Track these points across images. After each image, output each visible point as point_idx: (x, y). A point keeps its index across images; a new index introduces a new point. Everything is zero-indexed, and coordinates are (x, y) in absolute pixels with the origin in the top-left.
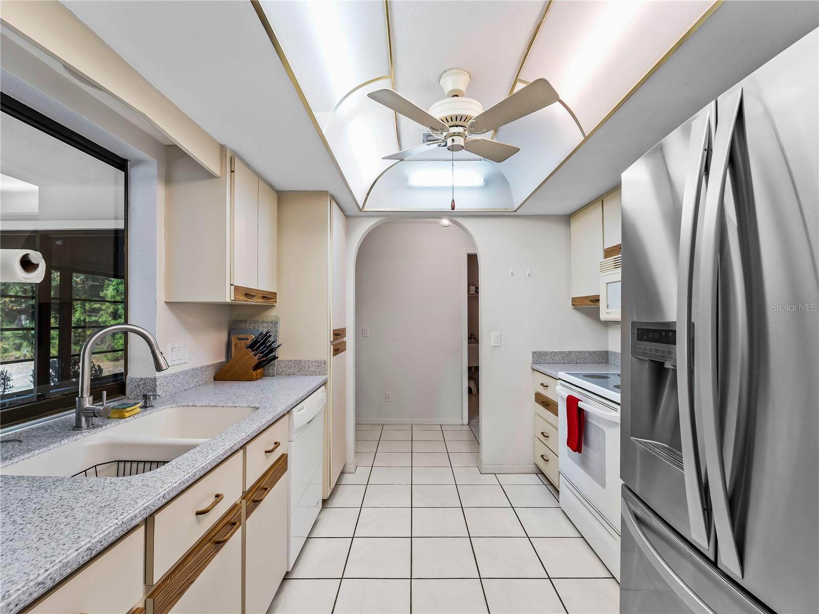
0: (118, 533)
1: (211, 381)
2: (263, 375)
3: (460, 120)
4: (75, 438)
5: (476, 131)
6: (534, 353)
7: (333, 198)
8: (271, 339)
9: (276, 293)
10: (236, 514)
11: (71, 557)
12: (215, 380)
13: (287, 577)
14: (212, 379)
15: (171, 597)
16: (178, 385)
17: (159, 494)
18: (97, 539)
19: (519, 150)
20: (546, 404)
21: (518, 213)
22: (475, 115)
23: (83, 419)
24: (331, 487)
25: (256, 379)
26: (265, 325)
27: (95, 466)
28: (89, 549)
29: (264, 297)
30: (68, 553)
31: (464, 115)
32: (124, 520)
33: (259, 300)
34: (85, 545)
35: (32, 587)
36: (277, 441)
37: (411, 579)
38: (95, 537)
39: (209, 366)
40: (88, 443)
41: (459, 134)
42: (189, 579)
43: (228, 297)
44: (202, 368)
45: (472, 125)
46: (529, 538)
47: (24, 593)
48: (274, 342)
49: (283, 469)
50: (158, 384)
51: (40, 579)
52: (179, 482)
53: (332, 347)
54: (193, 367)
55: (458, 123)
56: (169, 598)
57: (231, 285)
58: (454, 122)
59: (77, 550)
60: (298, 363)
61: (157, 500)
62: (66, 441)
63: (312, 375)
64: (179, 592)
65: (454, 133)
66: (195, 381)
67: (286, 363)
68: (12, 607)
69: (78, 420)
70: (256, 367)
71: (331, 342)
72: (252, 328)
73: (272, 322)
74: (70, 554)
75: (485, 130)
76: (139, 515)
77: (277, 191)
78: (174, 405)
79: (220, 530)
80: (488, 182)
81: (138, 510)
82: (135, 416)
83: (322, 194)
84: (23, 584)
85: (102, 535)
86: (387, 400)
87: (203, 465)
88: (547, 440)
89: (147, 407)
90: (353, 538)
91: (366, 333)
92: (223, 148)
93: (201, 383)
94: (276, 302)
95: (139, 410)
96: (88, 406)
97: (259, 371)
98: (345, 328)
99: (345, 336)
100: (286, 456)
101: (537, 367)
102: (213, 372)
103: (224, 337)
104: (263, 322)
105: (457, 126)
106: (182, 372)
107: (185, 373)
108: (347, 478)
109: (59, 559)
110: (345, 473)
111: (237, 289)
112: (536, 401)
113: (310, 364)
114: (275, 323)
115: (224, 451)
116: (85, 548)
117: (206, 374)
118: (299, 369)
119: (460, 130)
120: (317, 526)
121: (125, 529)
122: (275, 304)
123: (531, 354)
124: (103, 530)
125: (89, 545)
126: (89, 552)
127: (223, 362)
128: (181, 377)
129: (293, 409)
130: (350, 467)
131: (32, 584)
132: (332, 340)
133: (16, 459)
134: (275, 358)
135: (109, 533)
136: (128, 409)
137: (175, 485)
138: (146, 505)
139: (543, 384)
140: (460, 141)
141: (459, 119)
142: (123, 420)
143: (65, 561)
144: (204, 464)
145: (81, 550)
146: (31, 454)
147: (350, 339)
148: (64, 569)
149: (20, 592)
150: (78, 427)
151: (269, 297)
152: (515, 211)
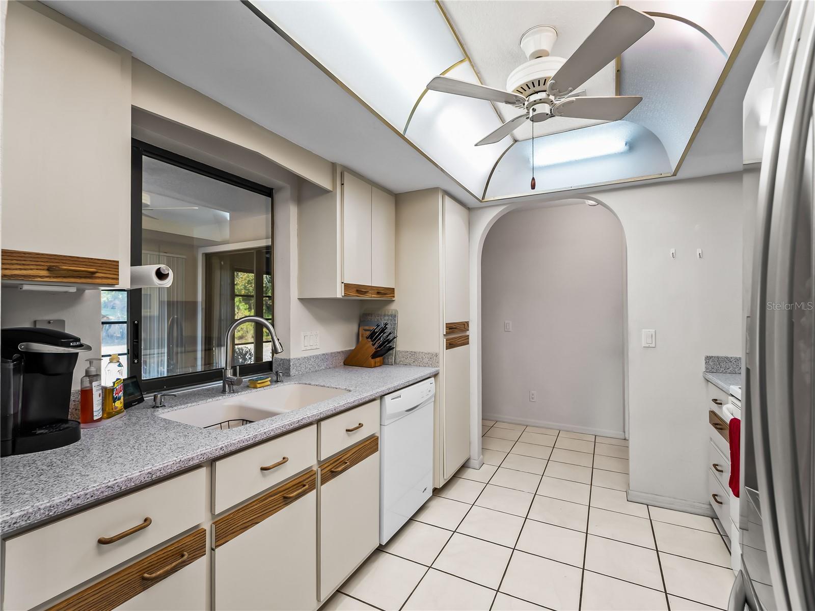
0: (175, 467)
1: (341, 366)
2: (383, 364)
3: (539, 85)
4: (217, 398)
5: (560, 92)
6: (708, 359)
7: (447, 193)
8: (387, 331)
9: (394, 289)
10: (308, 478)
11: (135, 475)
12: (345, 364)
13: (380, 549)
14: (342, 363)
15: (234, 529)
16: (309, 367)
17: (217, 446)
18: (157, 468)
19: (641, 99)
20: (718, 426)
21: (680, 175)
22: (552, 74)
23: (227, 386)
24: (445, 478)
25: (375, 367)
26: (386, 318)
27: (228, 421)
28: (149, 473)
29: (378, 293)
30: (134, 472)
31: (541, 78)
32: (182, 459)
33: (373, 296)
34: (147, 470)
35: (103, 488)
36: (361, 423)
37: (498, 591)
38: (156, 466)
39: (339, 353)
40: (225, 404)
41: (541, 101)
42: (253, 519)
43: (339, 293)
44: (331, 353)
45: (553, 87)
46: (666, 594)
47: (97, 490)
48: (390, 333)
49: (372, 450)
50: (291, 364)
51: (110, 484)
52: (238, 440)
53: (445, 340)
54: (324, 353)
55: (537, 88)
56: (231, 529)
57: (342, 283)
58: (532, 89)
59: (140, 472)
60: (413, 354)
61: (214, 451)
62: (211, 400)
63: (425, 366)
64: (242, 527)
65: (535, 101)
66: (325, 365)
67: (404, 353)
68: (88, 496)
69: (224, 386)
70: (374, 356)
71: (444, 335)
72: (376, 320)
73: (391, 315)
74: (135, 473)
75: (570, 88)
76: (196, 458)
77: (396, 194)
78: (297, 382)
79: (290, 488)
80: (632, 146)
81: (195, 455)
82: (265, 388)
83: (433, 191)
84: (98, 484)
85: (162, 466)
86: (531, 400)
87: (265, 431)
88: (721, 475)
89: (278, 381)
90: (454, 532)
91: (508, 328)
92: (334, 166)
93: (331, 366)
94: (394, 297)
95: (269, 383)
96: (229, 376)
97: (378, 359)
98: (467, 323)
99: (468, 330)
100: (376, 438)
101: (710, 376)
102: (343, 358)
103: (355, 328)
104: (385, 315)
105: (537, 93)
106: (314, 356)
107: (317, 357)
108: (469, 473)
109: (126, 475)
110: (469, 468)
111: (347, 287)
112: (710, 422)
113: (423, 356)
114: (394, 316)
115: (290, 422)
116: (146, 472)
117: (336, 359)
118: (414, 359)
119: (542, 95)
120: (425, 513)
121: (183, 466)
122: (394, 299)
123: (704, 358)
124: (164, 462)
125: (150, 470)
126: (150, 476)
127: (352, 350)
128: (312, 360)
129: (386, 396)
130: (474, 463)
131: (103, 486)
132: (445, 333)
133: (175, 408)
134: (391, 349)
135: (167, 466)
136: (259, 382)
137: (234, 442)
138: (203, 452)
139: (716, 400)
140: (545, 108)
141: (536, 84)
142: (256, 390)
143: (130, 477)
144: (267, 430)
145: (143, 472)
146: (186, 406)
147: (474, 333)
148: (129, 482)
149: (95, 489)
150: (223, 391)
151: (387, 294)
152: (673, 175)
